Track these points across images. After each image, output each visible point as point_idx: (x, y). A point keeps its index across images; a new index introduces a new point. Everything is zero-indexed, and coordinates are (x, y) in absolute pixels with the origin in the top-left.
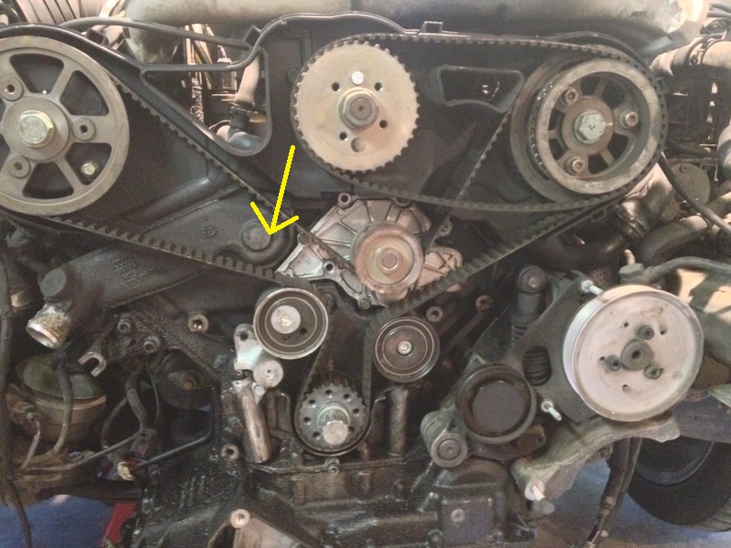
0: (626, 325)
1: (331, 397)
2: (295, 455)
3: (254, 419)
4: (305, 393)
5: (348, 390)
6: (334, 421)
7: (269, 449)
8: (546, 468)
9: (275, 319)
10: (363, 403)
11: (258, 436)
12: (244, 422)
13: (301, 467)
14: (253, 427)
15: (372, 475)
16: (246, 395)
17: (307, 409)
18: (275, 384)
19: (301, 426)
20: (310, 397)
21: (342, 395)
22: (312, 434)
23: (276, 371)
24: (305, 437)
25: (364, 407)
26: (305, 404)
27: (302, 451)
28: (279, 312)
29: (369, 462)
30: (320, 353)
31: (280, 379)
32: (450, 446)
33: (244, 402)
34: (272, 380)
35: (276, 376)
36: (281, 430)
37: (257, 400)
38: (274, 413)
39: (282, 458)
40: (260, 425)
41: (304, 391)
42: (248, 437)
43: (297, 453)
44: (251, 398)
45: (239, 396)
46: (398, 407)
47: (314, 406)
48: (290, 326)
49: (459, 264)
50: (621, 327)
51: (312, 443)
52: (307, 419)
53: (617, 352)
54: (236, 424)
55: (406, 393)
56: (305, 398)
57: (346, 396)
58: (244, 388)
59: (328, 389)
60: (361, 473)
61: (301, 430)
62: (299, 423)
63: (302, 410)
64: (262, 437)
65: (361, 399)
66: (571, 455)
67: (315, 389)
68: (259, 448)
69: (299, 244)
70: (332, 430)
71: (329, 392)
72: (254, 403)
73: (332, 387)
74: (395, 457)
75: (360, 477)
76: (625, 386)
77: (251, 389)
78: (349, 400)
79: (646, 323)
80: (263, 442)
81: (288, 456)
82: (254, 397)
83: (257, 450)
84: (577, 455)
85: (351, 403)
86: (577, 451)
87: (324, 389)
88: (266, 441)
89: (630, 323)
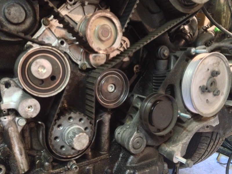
0: (208, 70)
1: (72, 120)
2: (47, 164)
3: (18, 144)
4: (55, 120)
5: (82, 116)
6: (81, 134)
7: (28, 163)
8: (177, 145)
9: (34, 69)
10: (91, 123)
11: (21, 155)
12: (10, 146)
13: (51, 171)
14: (17, 149)
15: (94, 167)
16: (12, 126)
17: (56, 131)
18: (34, 115)
19: (53, 143)
20: (58, 122)
21: (78, 119)
22: (60, 147)
23: (35, 106)
24: (56, 150)
25: (91, 125)
26: (55, 128)
27: (52, 160)
28: (37, 63)
29: (92, 160)
30: (65, 92)
31: (38, 111)
32: (138, 141)
33: (10, 131)
34: (33, 112)
35: (35, 109)
36: (34, 149)
37: (20, 129)
38: (29, 139)
39: (38, 168)
40: (22, 147)
41: (55, 118)
42: (14, 156)
43: (48, 162)
44: (15, 129)
45: (6, 128)
46: (106, 124)
47: (61, 128)
48: (45, 74)
49: (128, 46)
50: (206, 71)
51: (60, 153)
52: (56, 138)
53: (205, 83)
54: (4, 149)
55: (109, 116)
56: (55, 124)
57: (81, 120)
58: (10, 122)
59: (70, 116)
60: (88, 168)
61: (53, 146)
62: (51, 141)
63: (53, 132)
64: (24, 156)
65: (89, 121)
66: (185, 138)
67: (61, 117)
68: (22, 164)
69: (43, 26)
70: (79, 140)
71: (70, 118)
72: (17, 131)
73: (72, 115)
74: (104, 154)
75: (88, 169)
76: (207, 100)
77: (15, 122)
78: (82, 122)
79: (214, 70)
80: (24, 159)
81: (42, 165)
82: (17, 127)
83: (21, 165)
84: (188, 137)
85: (84, 124)
86: (187, 135)
87: (68, 116)
88: (26, 158)
89: (209, 69)
